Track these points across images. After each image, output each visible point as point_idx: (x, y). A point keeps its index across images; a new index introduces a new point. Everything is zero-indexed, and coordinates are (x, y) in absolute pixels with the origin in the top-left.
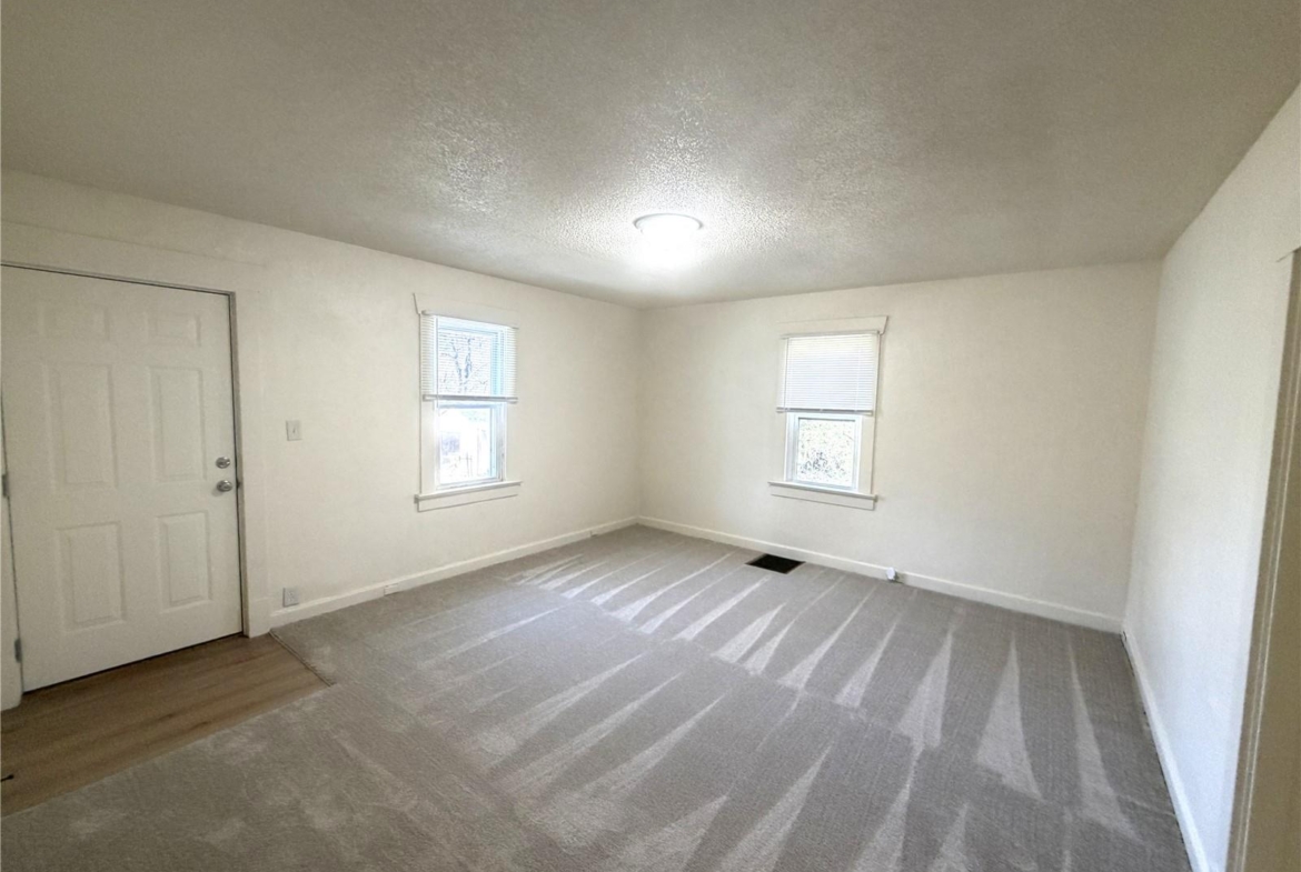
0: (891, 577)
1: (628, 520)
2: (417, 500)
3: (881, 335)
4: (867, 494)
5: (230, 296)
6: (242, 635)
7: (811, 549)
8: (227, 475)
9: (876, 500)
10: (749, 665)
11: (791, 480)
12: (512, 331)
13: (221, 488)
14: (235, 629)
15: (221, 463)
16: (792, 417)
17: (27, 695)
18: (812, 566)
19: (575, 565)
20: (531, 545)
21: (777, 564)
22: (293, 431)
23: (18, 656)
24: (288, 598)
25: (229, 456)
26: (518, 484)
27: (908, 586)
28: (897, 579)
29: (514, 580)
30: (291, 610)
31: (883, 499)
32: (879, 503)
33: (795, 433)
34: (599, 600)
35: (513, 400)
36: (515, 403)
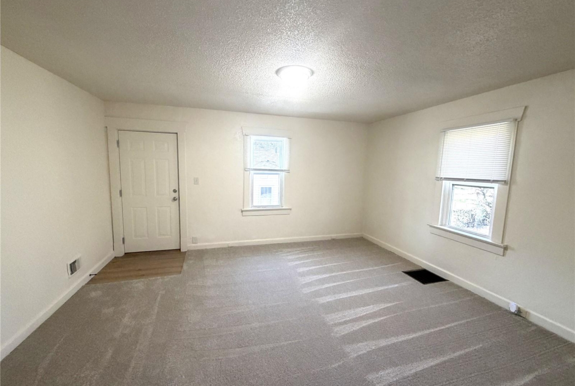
0: (513, 310)
1: (356, 234)
2: (242, 211)
3: (518, 123)
4: (499, 242)
5: (177, 133)
6: (180, 250)
7: (453, 273)
8: (176, 195)
9: (506, 248)
10: (336, 329)
11: (445, 225)
12: (288, 139)
13: (174, 199)
14: (179, 248)
15: (175, 191)
16: (447, 184)
17: (125, 253)
18: (452, 284)
19: (308, 251)
20: (288, 238)
21: (424, 276)
22: (196, 181)
23: (124, 242)
24: (194, 240)
25: (177, 189)
26: (290, 209)
27: (530, 322)
28: (519, 313)
29: (277, 252)
30: (194, 245)
31: (513, 249)
32: (508, 252)
33: (449, 194)
34: (301, 270)
35: (288, 171)
36: (289, 172)
